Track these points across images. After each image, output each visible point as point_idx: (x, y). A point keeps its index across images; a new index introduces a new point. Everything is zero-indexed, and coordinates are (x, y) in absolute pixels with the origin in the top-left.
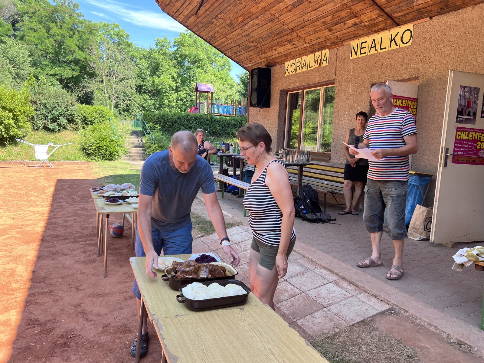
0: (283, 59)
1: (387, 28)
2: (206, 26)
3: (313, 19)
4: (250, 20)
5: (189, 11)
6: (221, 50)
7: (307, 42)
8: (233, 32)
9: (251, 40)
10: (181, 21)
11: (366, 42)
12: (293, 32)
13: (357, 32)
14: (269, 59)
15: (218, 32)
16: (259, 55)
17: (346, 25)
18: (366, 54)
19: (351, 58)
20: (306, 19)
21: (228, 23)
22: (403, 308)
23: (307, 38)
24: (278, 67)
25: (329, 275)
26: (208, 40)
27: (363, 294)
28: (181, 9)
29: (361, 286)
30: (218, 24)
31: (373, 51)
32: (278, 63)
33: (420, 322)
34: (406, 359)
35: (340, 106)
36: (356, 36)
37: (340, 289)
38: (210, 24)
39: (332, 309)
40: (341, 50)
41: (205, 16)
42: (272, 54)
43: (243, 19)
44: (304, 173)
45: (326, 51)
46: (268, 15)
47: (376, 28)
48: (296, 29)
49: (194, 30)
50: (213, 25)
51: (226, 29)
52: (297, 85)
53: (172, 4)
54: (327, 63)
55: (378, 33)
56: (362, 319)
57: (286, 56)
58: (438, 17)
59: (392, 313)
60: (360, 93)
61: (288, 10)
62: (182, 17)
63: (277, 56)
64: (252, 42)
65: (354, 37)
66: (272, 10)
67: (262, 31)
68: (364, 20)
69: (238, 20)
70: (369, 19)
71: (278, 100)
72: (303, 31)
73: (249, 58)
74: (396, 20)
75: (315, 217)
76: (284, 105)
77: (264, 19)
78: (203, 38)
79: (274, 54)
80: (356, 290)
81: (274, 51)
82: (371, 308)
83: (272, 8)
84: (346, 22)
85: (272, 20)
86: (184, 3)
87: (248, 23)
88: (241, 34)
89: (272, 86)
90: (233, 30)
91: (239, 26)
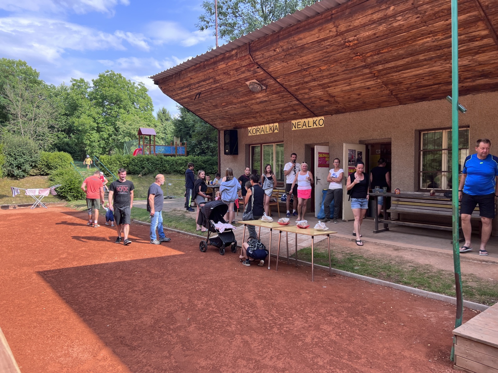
0: (248, 126)
1: (311, 117)
3: (271, 109)
4: (231, 105)
5: (186, 96)
6: (201, 117)
7: (265, 119)
10: (176, 99)
11: (301, 122)
12: (257, 113)
13: (296, 117)
14: (237, 125)
15: (204, 108)
16: (230, 122)
17: (290, 114)
18: (301, 129)
19: (292, 130)
21: (214, 105)
24: (243, 130)
28: (180, 94)
31: (304, 127)
32: (243, 127)
35: (287, 155)
38: (199, 104)
40: (286, 125)
42: (240, 122)
43: (225, 104)
45: (277, 124)
51: (211, 107)
52: (257, 141)
53: (174, 91)
54: (278, 131)
55: (307, 118)
57: (250, 124)
58: (335, 115)
60: (299, 149)
64: (228, 115)
65: (294, 119)
67: (238, 111)
68: (299, 112)
69: (222, 104)
70: (302, 112)
71: (244, 150)
72: (264, 113)
74: (316, 114)
76: (248, 153)
77: (240, 106)
79: (242, 122)
86: (185, 92)
87: (228, 106)
88: (221, 111)
90: (216, 108)
91: (222, 107)
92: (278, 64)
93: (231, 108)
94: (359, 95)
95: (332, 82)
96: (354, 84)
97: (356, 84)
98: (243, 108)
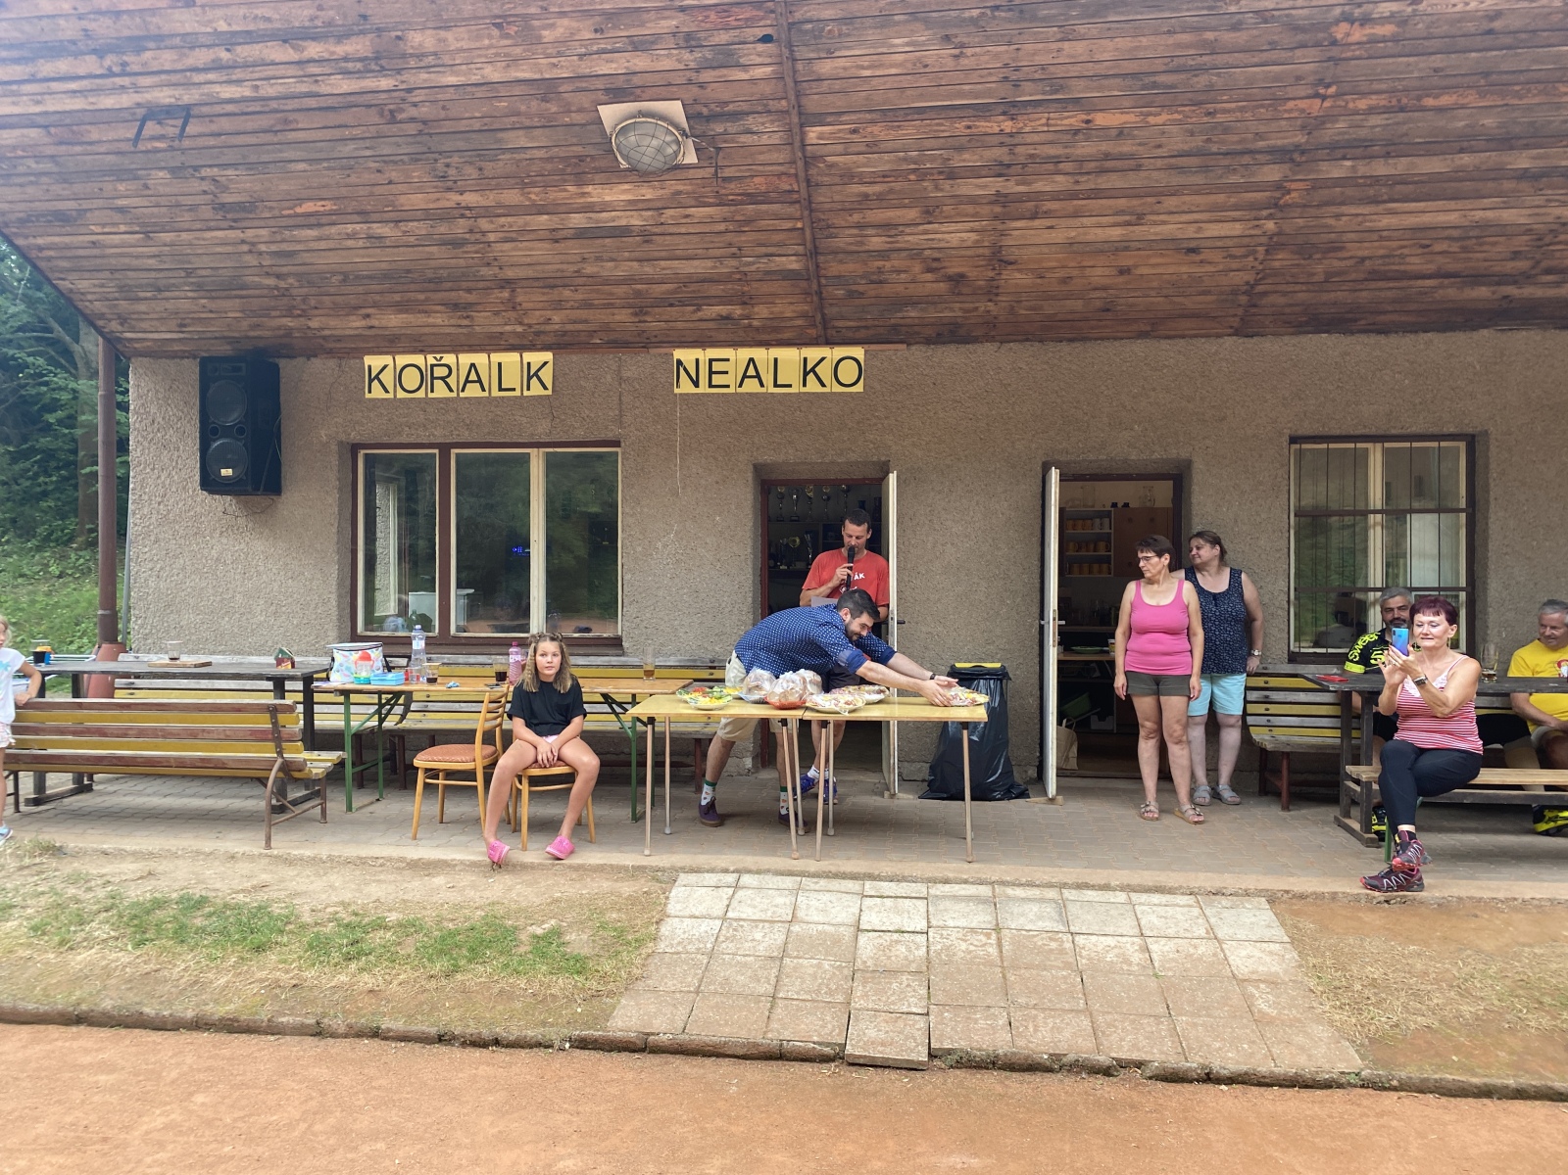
0: (373, 345)
3: (613, 278)
4: (359, 220)
7: (526, 322)
8: (217, 229)
9: (285, 270)
11: (728, 360)
12: (501, 288)
13: (712, 334)
14: (298, 335)
15: (122, 212)
16: (268, 316)
17: (698, 314)
18: (731, 390)
19: (676, 391)
20: (589, 269)
21: (229, 200)
23: (537, 313)
24: (320, 365)
30: (163, 190)
31: (751, 386)
32: (332, 351)
40: (634, 365)
42: (332, 323)
46: (460, 227)
47: (769, 337)
48: (523, 283)
50: (125, 186)
51: (186, 214)
55: (775, 347)
61: (550, 237)
63: (351, 332)
66: (490, 222)
68: (757, 314)
69: (298, 205)
70: (771, 316)
71: (332, 475)
72: (544, 293)
76: (349, 489)
77: (423, 233)
83: (498, 216)
84: (703, 307)
86: (49, 79)
90: (223, 224)
91: (272, 222)
92: (908, 44)
93: (350, 237)
94: (1124, 271)
95: (1073, 196)
96: (1155, 223)
97: (1164, 223)
98: (434, 249)
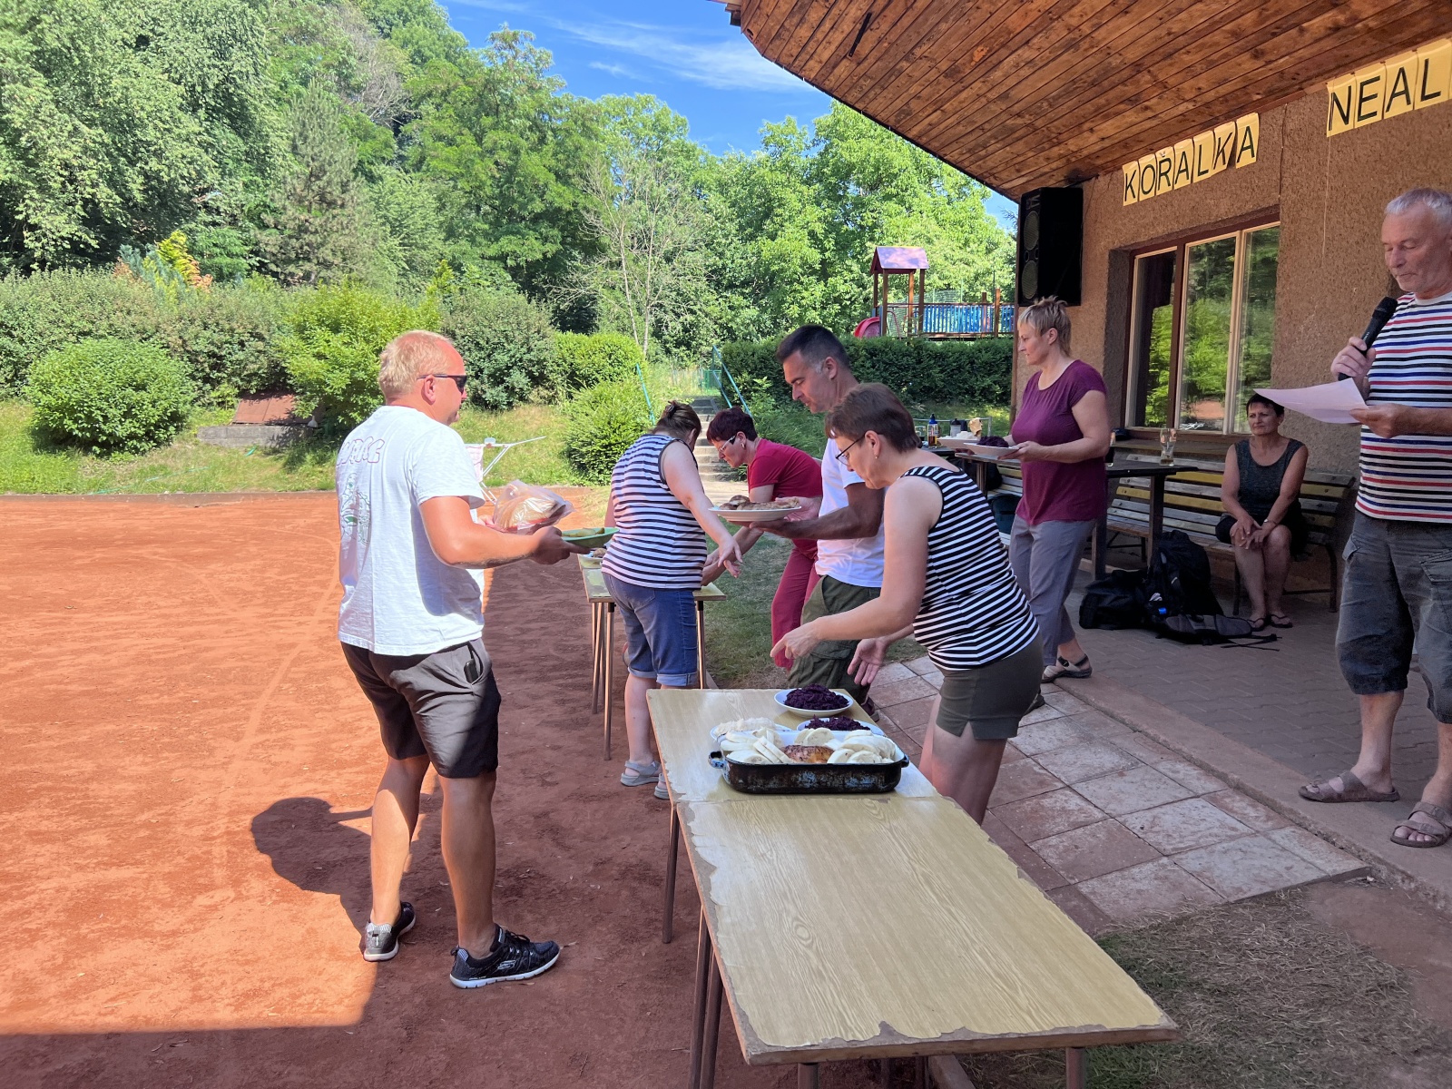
0: (1118, 155)
1: (1443, 28)
2: (882, 84)
3: (1200, 27)
4: (1009, 52)
5: (833, 48)
6: (929, 147)
7: (1187, 97)
8: (961, 91)
9: (1016, 109)
10: (812, 76)
11: (1377, 79)
12: (1139, 72)
13: (1345, 52)
14: (1073, 160)
15: (919, 98)
16: (1043, 150)
17: (1307, 35)
18: (1378, 118)
19: (1329, 134)
20: (1176, 28)
21: (944, 68)
22: (1401, 868)
23: (1185, 85)
24: (1102, 181)
25: (1198, 779)
26: (892, 121)
27: (1288, 830)
28: (811, 43)
29: (1286, 809)
30: (917, 74)
31: (1399, 107)
32: (1102, 167)
33: (1445, 908)
34: (1371, 990)
35: (1293, 287)
36: (1346, 65)
37: (1221, 815)
38: (893, 78)
39: (1184, 862)
40: (1297, 113)
41: (879, 55)
42: (1081, 143)
43: (985, 51)
44: (1168, 498)
45: (1250, 120)
46: (1058, 32)
47: (1405, 35)
48: (1147, 62)
49: (850, 99)
50: (903, 79)
51: (940, 87)
52: (1160, 230)
53: (786, 35)
54: (1253, 156)
55: (1414, 47)
56: (1267, 889)
57: (1125, 144)
59: (1369, 882)
60: (1357, 243)
61: (1119, 10)
62: (814, 67)
63: (1097, 147)
64: (1019, 115)
65: (1339, 67)
66: (1071, 16)
67: (1046, 81)
68: (1360, 12)
69: (972, 55)
70: (1378, 9)
71: (1105, 283)
72: (1171, 65)
73: (1015, 162)
75: (1195, 628)
76: (1125, 292)
77: (1048, 45)
78: (878, 118)
79: (1088, 142)
80: (1269, 818)
81: (1086, 134)
82: (1304, 864)
83: (1070, 9)
84: (1305, 25)
85: (1072, 45)
86: (819, 26)
87: (1001, 62)
88: (984, 95)
89: (1085, 239)
90: (959, 86)
91: (977, 74)
93: (1017, 67)
98: (1065, 57)
